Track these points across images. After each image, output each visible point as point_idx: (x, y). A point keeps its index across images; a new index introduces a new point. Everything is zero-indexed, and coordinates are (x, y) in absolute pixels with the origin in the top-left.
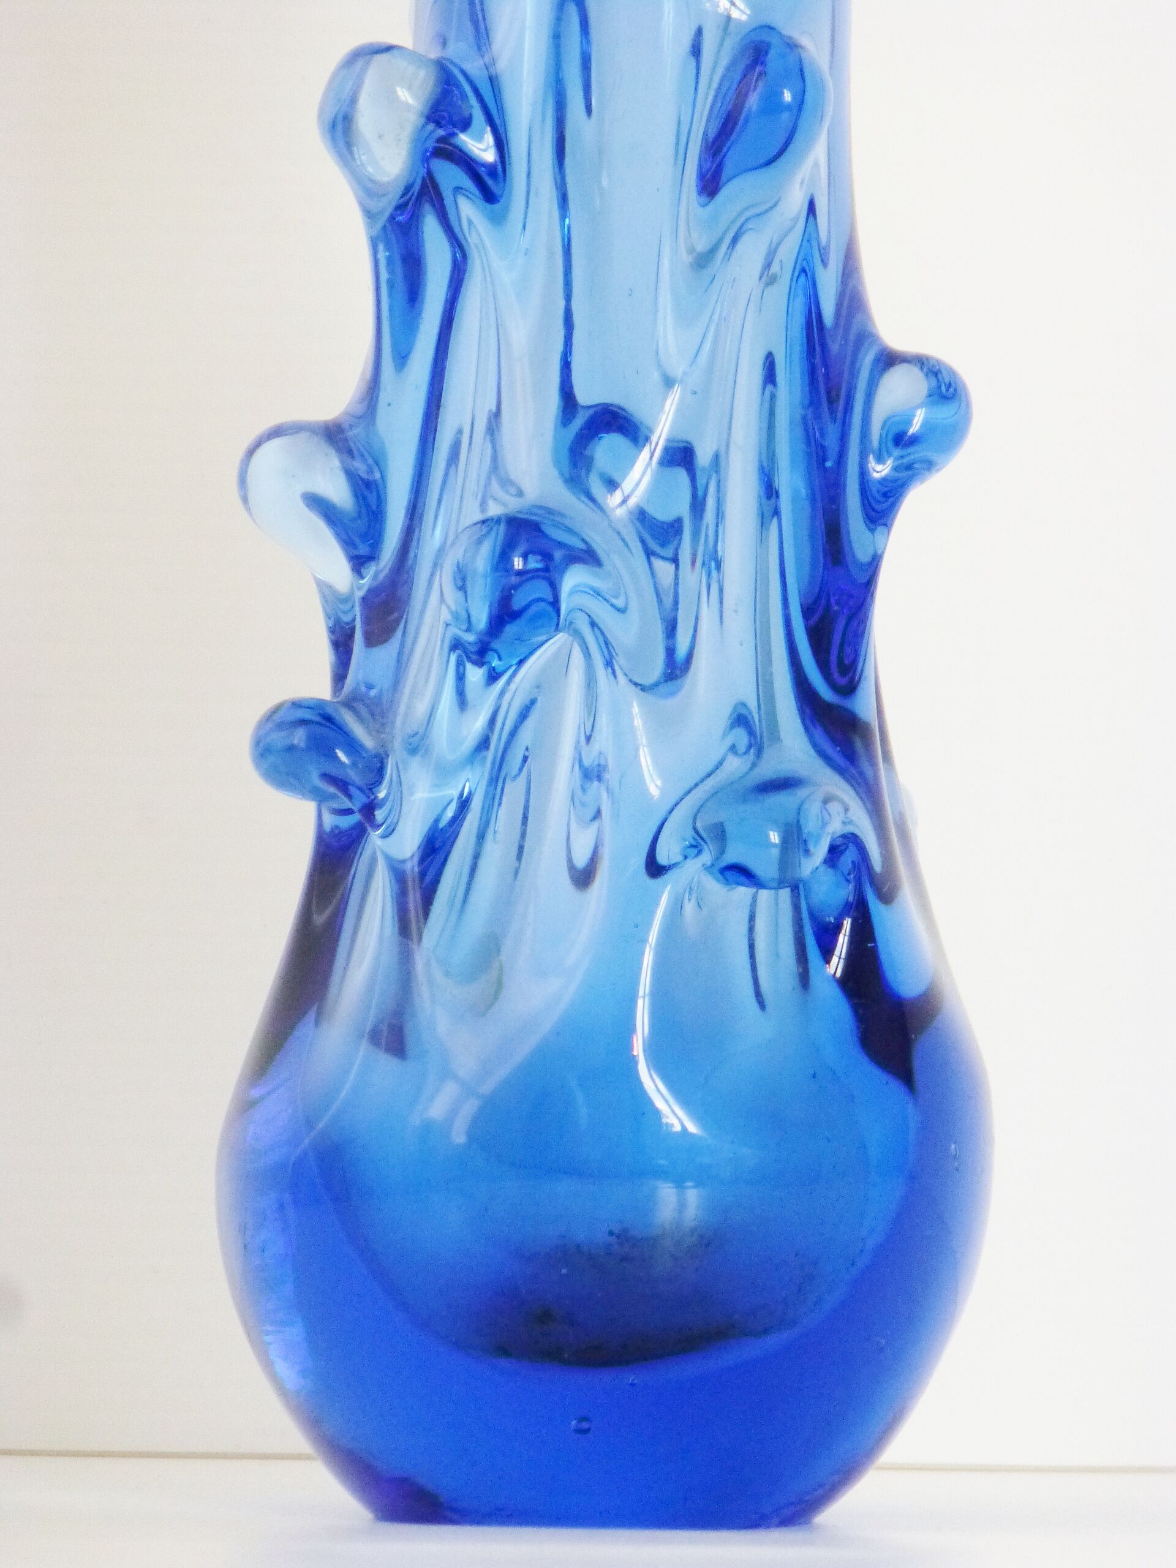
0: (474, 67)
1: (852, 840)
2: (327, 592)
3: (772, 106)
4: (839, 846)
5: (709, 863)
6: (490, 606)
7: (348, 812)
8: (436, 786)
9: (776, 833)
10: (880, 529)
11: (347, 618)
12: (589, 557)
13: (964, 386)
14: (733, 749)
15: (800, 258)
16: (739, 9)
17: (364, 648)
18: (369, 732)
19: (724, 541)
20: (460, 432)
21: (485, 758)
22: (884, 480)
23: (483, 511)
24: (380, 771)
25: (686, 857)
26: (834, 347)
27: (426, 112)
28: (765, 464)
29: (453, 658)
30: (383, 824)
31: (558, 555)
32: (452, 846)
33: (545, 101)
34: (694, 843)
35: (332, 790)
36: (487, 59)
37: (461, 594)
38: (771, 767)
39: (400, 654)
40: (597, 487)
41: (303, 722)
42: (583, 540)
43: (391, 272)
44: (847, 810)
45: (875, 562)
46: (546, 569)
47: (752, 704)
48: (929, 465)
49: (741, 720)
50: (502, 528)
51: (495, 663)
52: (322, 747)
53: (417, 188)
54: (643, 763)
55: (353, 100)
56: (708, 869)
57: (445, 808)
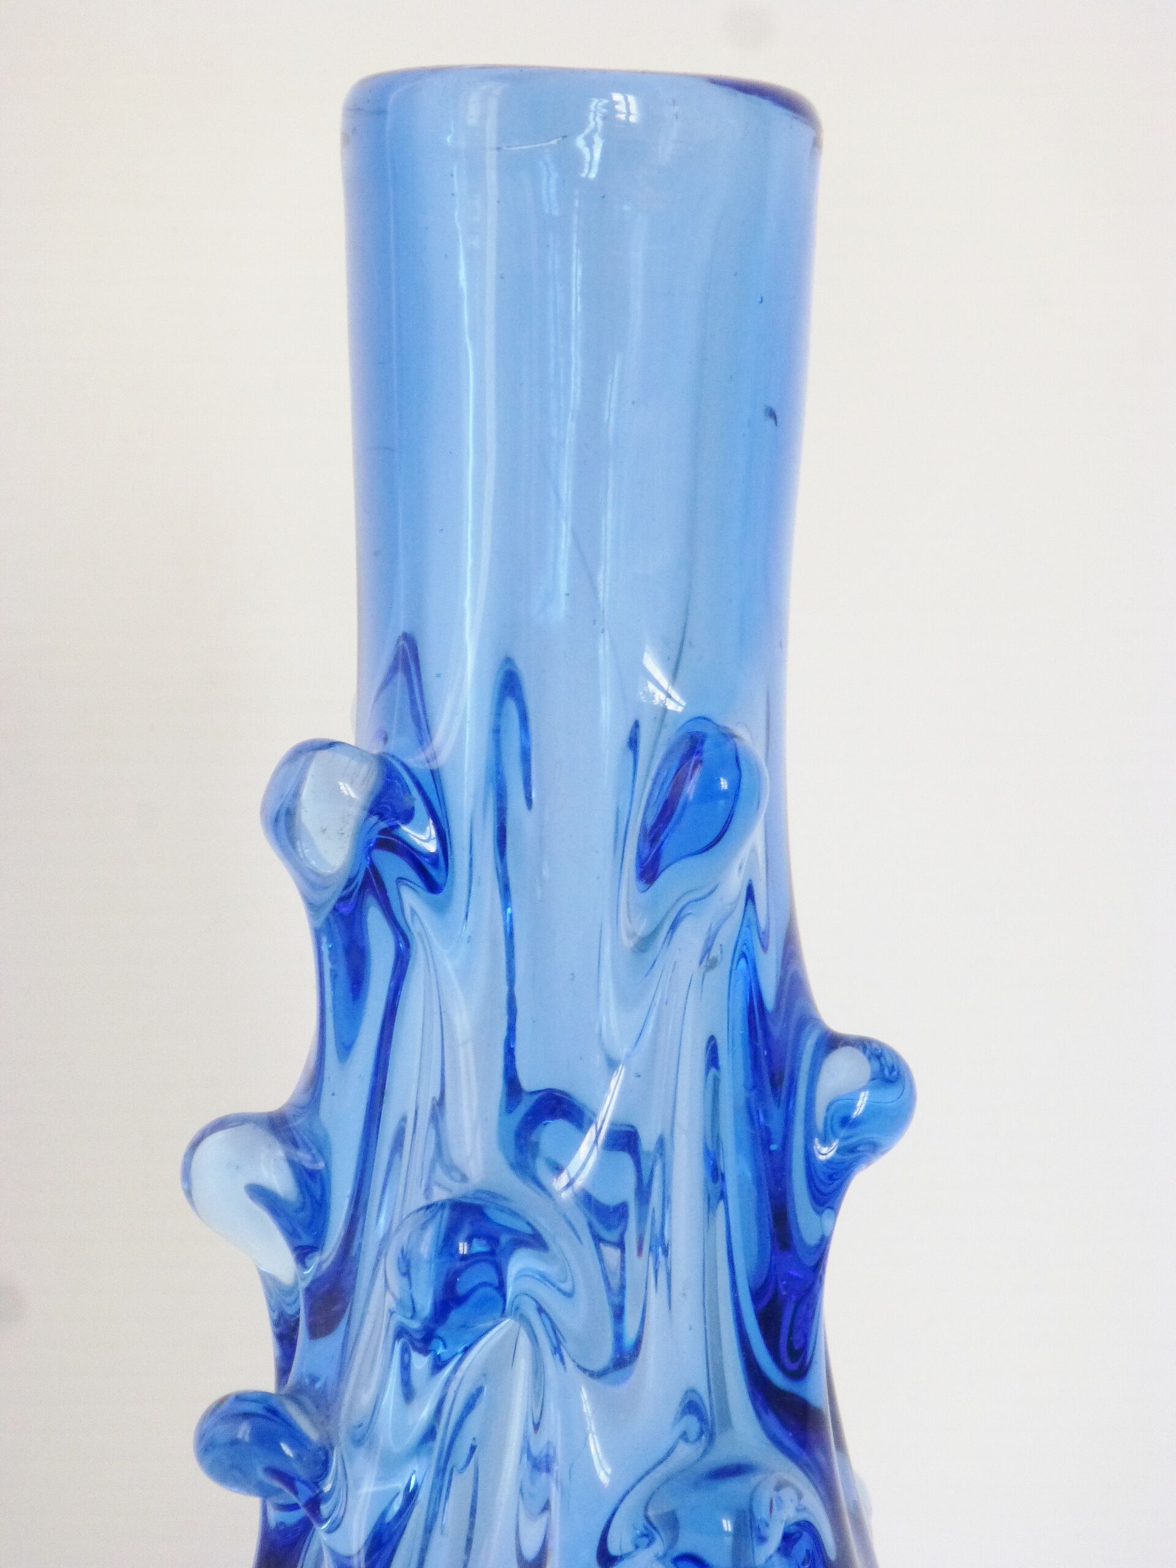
0: (416, 761)
1: (806, 1527)
2: (270, 1283)
3: (709, 791)
4: (792, 1534)
5: (661, 1554)
6: (435, 1292)
7: (294, 1507)
8: (382, 1478)
9: (729, 1522)
10: (827, 1212)
11: (290, 1311)
12: (535, 1241)
13: (907, 1068)
14: (684, 1436)
15: (740, 942)
16: (675, 701)
17: (307, 1340)
18: (314, 1424)
19: (670, 1226)
20: (404, 1119)
21: (431, 1449)
22: (830, 1162)
23: (427, 1198)
24: (325, 1464)
25: (637, 1547)
26: (776, 1030)
27: (368, 805)
28: (710, 1146)
29: (398, 1347)
30: (329, 1517)
31: (504, 1239)
32: (398, 1541)
33: (486, 792)
34: (645, 1532)
35: (277, 1484)
36: (429, 751)
37: (405, 1280)
38: (724, 1453)
39: (344, 1345)
40: (542, 1170)
41: (247, 1415)
42: (528, 1224)
43: (333, 961)
44: (800, 1496)
45: (822, 1248)
46: (492, 1253)
47: (702, 1388)
48: (875, 1148)
49: (691, 1406)
50: (446, 1213)
51: (440, 1351)
52: (266, 1440)
53: (360, 879)
54: (593, 1450)
55: (296, 794)
56: (661, 1558)
57: (391, 1503)
